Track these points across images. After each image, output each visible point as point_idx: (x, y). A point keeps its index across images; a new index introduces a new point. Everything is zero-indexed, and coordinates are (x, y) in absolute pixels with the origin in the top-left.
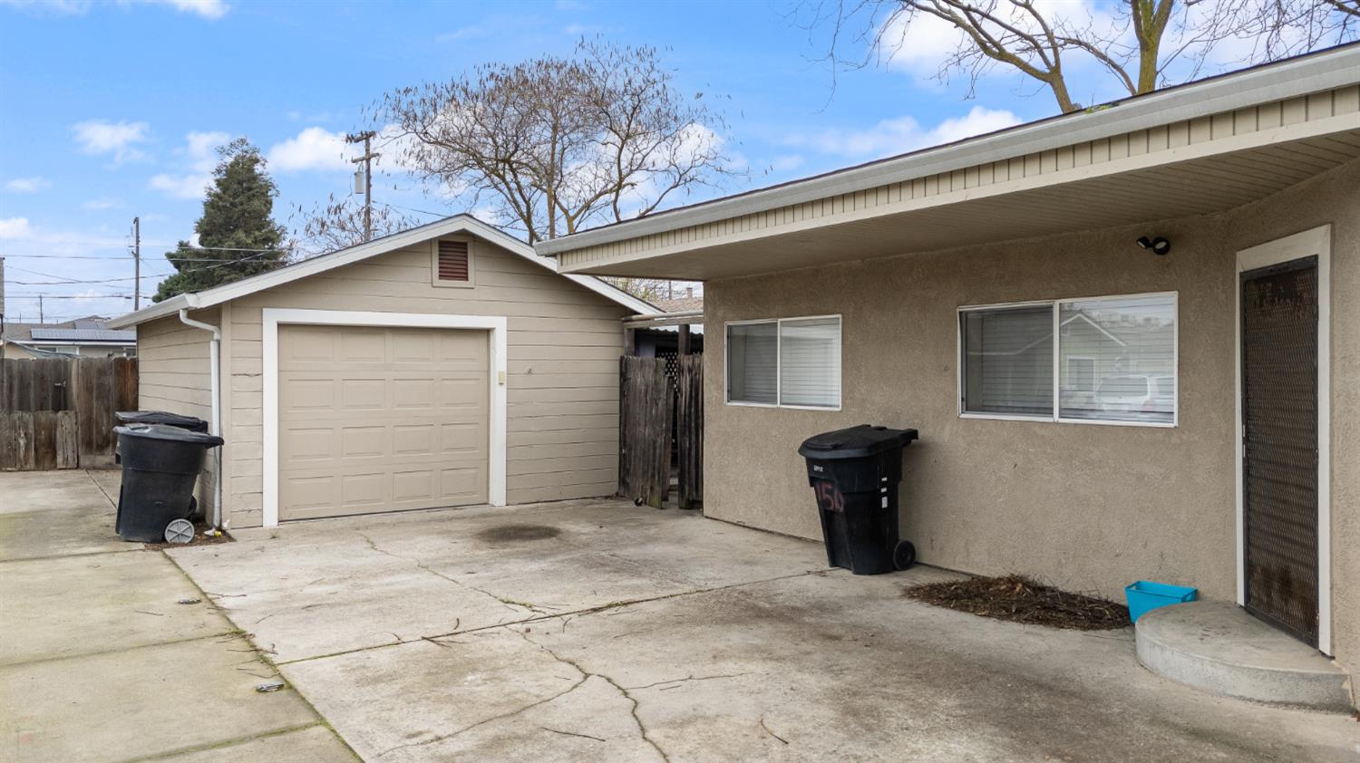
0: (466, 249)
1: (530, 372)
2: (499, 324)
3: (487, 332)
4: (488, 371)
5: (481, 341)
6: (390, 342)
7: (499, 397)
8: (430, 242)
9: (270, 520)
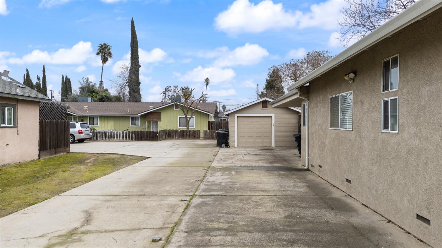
0: (267, 103)
1: (279, 123)
2: (273, 115)
3: (271, 117)
4: (272, 123)
5: (270, 118)
6: (254, 119)
7: (273, 128)
8: (261, 102)
9: (236, 146)
